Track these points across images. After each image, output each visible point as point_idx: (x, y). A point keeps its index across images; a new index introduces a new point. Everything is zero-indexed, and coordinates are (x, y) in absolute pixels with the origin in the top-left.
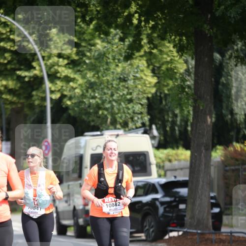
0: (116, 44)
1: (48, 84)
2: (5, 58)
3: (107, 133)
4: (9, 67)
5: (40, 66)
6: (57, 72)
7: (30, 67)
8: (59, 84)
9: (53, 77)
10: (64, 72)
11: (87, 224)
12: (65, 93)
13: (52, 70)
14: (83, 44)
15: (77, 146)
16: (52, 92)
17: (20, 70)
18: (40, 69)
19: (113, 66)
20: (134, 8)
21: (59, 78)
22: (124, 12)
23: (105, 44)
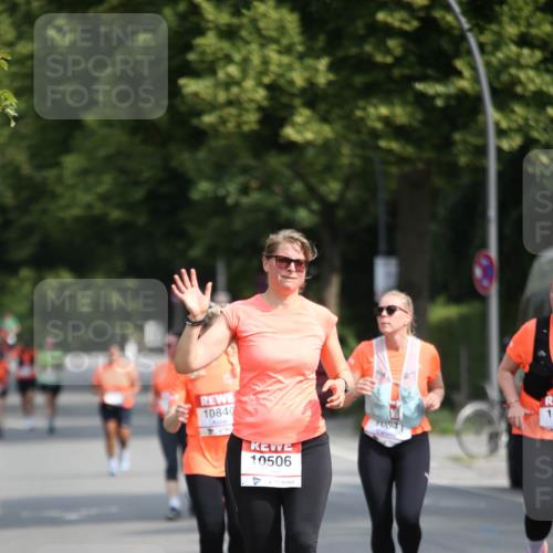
1: (492, 115)
2: (388, 51)
4: (397, 72)
5: (474, 68)
6: (516, 81)
7: (451, 72)
8: (520, 111)
9: (505, 95)
10: (532, 80)
12: (535, 134)
13: (505, 77)
16: (501, 133)
17: (424, 78)
18: (472, 75)
21: (520, 98)
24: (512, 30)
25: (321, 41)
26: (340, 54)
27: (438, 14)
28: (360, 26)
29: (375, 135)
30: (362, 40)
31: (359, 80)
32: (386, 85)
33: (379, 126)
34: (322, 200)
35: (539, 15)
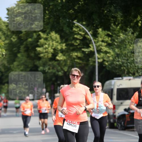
0: (130, 35)
1: (97, 55)
2: (77, 43)
3: (125, 78)
4: (78, 47)
5: (93, 46)
6: (101, 49)
7: (88, 47)
8: (102, 54)
9: (99, 51)
10: (105, 49)
11: (115, 122)
12: (105, 59)
13: (99, 48)
14: (114, 36)
15: (110, 84)
16: (99, 58)
17: (84, 48)
18: (93, 47)
19: (128, 46)
20: (139, 18)
21: (102, 52)
22: (134, 20)
23: (124, 36)
24: (100, 39)
25: (64, 40)
26: (68, 43)
27: (86, 36)
28: (71, 38)
29: (74, 59)
30: (72, 40)
31: (71, 48)
32: (76, 49)
33: (75, 57)
34: (64, 71)
35: (106, 37)
